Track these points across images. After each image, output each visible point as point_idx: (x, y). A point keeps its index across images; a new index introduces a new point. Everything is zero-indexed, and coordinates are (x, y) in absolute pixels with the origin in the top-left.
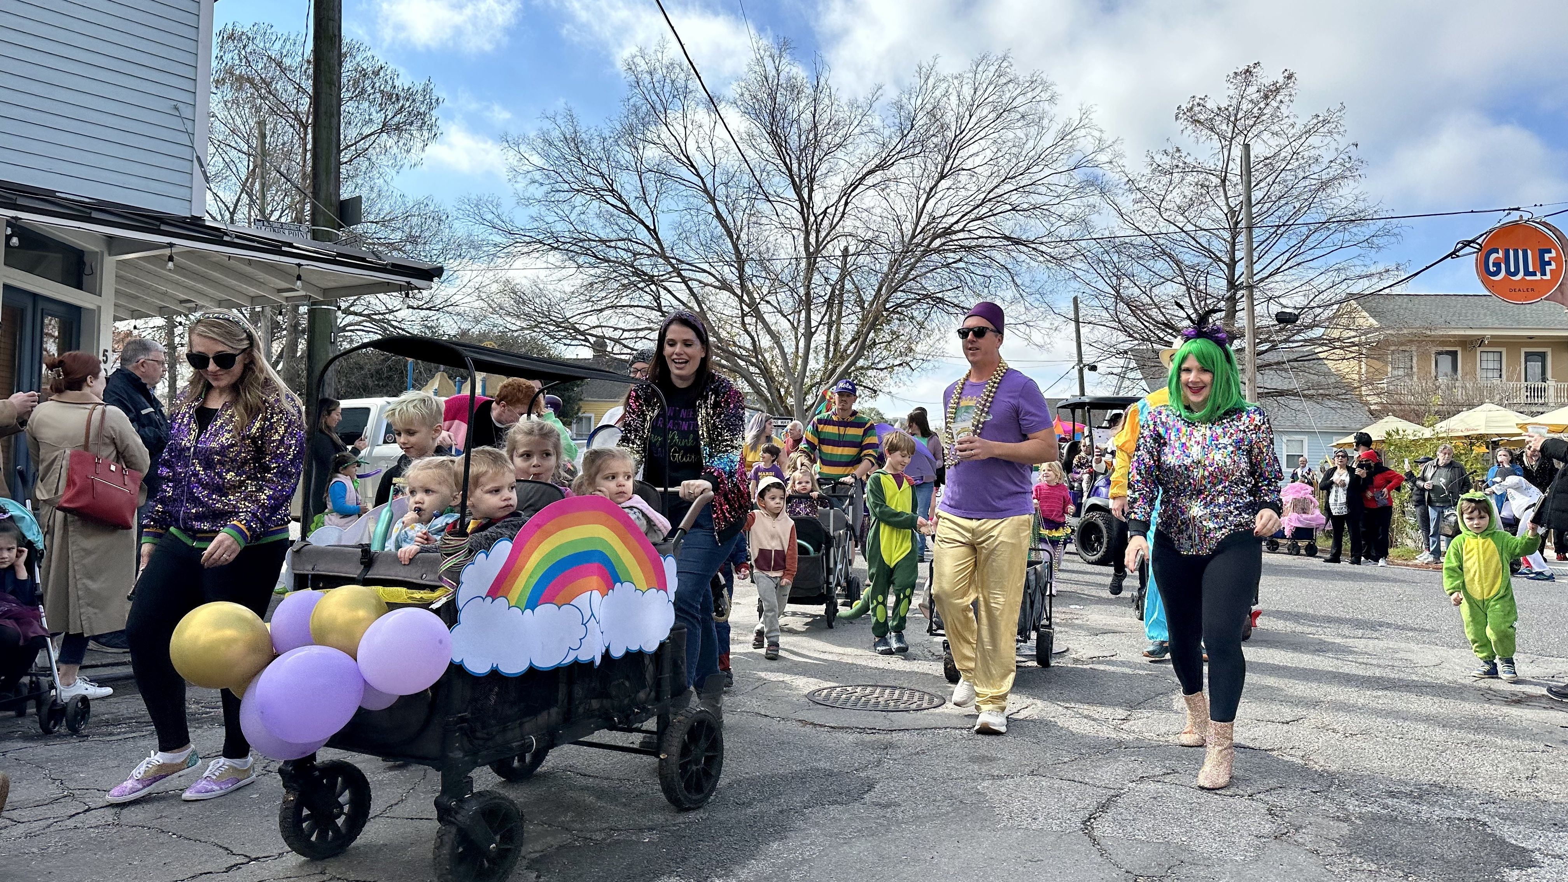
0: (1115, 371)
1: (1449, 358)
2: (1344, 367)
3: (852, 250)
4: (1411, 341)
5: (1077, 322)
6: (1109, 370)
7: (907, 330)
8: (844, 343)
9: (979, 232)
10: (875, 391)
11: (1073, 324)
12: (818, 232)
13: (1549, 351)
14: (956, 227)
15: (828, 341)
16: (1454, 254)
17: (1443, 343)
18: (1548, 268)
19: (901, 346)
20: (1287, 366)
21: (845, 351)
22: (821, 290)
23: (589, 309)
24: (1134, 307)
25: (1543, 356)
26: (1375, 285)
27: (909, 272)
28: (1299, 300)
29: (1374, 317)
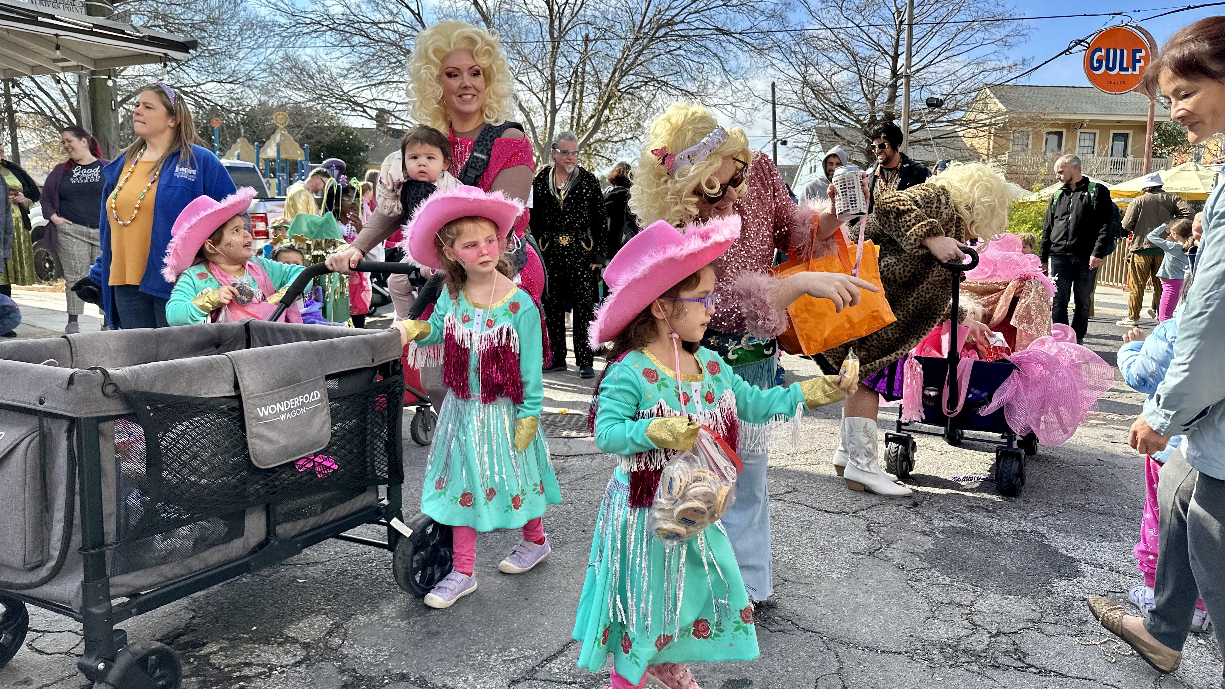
0: (800, 145)
1: (1056, 137)
2: (976, 142)
3: (591, 36)
4: (1028, 123)
5: (774, 104)
6: (795, 144)
7: (637, 108)
8: (585, 119)
9: (696, 24)
10: (611, 161)
11: (770, 106)
12: (560, 20)
13: (1131, 132)
14: (677, 19)
15: (572, 117)
16: (1067, 51)
17: (1053, 125)
18: (1138, 65)
19: (631, 121)
20: (932, 142)
21: (586, 126)
22: (564, 73)
23: (364, 84)
24: (818, 93)
25: (1125, 137)
26: (1007, 76)
27: (636, 58)
28: (946, 88)
29: (1002, 103)
